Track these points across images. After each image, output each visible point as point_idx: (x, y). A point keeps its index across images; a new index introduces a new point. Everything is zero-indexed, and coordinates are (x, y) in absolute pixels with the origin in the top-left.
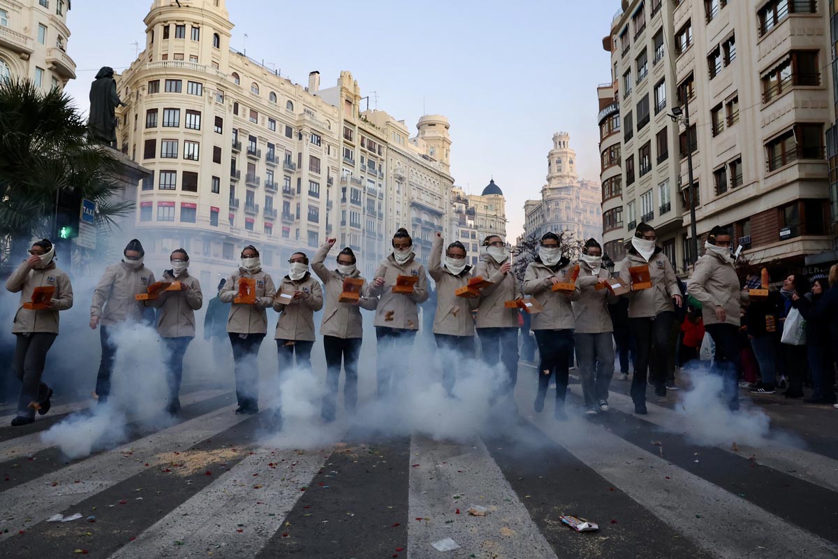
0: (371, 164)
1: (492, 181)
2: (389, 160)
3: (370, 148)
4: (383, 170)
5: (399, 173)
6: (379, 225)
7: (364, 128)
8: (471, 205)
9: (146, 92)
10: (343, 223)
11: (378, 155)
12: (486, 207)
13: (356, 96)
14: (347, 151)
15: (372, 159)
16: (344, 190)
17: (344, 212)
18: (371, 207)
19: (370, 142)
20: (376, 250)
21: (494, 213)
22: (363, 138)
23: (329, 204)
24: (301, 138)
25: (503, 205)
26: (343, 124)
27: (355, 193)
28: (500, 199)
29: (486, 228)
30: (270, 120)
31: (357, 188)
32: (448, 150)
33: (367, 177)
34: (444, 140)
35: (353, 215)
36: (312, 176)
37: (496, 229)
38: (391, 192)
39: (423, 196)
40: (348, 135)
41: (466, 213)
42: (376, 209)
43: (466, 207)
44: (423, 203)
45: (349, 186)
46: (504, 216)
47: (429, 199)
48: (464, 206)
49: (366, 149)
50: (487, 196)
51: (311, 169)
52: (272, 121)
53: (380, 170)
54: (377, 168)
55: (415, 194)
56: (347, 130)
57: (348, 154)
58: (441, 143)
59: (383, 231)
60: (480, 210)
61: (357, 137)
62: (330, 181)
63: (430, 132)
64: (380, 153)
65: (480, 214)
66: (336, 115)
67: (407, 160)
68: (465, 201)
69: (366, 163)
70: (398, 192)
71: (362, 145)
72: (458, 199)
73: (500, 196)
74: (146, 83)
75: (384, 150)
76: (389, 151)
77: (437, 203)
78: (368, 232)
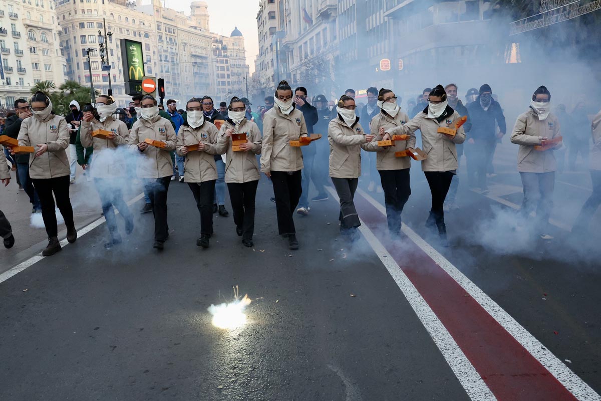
0: (171, 39)
1: (236, 28)
2: (179, 35)
3: (169, 32)
4: (177, 42)
5: (184, 41)
6: (177, 69)
7: (165, 22)
8: (224, 43)
9: (78, 27)
10: (162, 71)
11: (173, 34)
12: (233, 44)
13: (160, 8)
14: (159, 36)
15: (171, 37)
16: (161, 56)
17: (161, 66)
18: (173, 61)
19: (169, 28)
20: (177, 82)
21: (237, 48)
22: (165, 27)
23: (155, 63)
24: (140, 36)
25: (243, 42)
26: (156, 24)
27: (166, 57)
28: (241, 39)
29: (233, 56)
30: (127, 30)
31: (166, 54)
32: (208, 20)
33: (169, 46)
34: (205, 15)
35: (165, 67)
36: (147, 53)
37: (240, 57)
38: (181, 51)
39: (197, 50)
40: (159, 29)
41: (222, 49)
42: (175, 61)
43: (222, 45)
44: (197, 54)
45: (163, 54)
46: (244, 48)
47: (199, 51)
48: (220, 45)
49: (168, 33)
50: (233, 37)
51: (146, 50)
52: (128, 30)
53: (175, 41)
54: (173, 41)
55: (192, 50)
56: (158, 25)
57: (160, 37)
58: (204, 18)
59: (179, 72)
60: (230, 47)
61: (163, 27)
62: (154, 52)
63: (197, 12)
64: (174, 33)
65: (230, 49)
66: (153, 20)
67: (187, 33)
68: (221, 42)
69: (168, 40)
70: (184, 50)
71: (166, 31)
72: (217, 41)
73: (241, 37)
74: (78, 24)
75: (176, 31)
76: (179, 31)
77: (204, 52)
78: (173, 73)
